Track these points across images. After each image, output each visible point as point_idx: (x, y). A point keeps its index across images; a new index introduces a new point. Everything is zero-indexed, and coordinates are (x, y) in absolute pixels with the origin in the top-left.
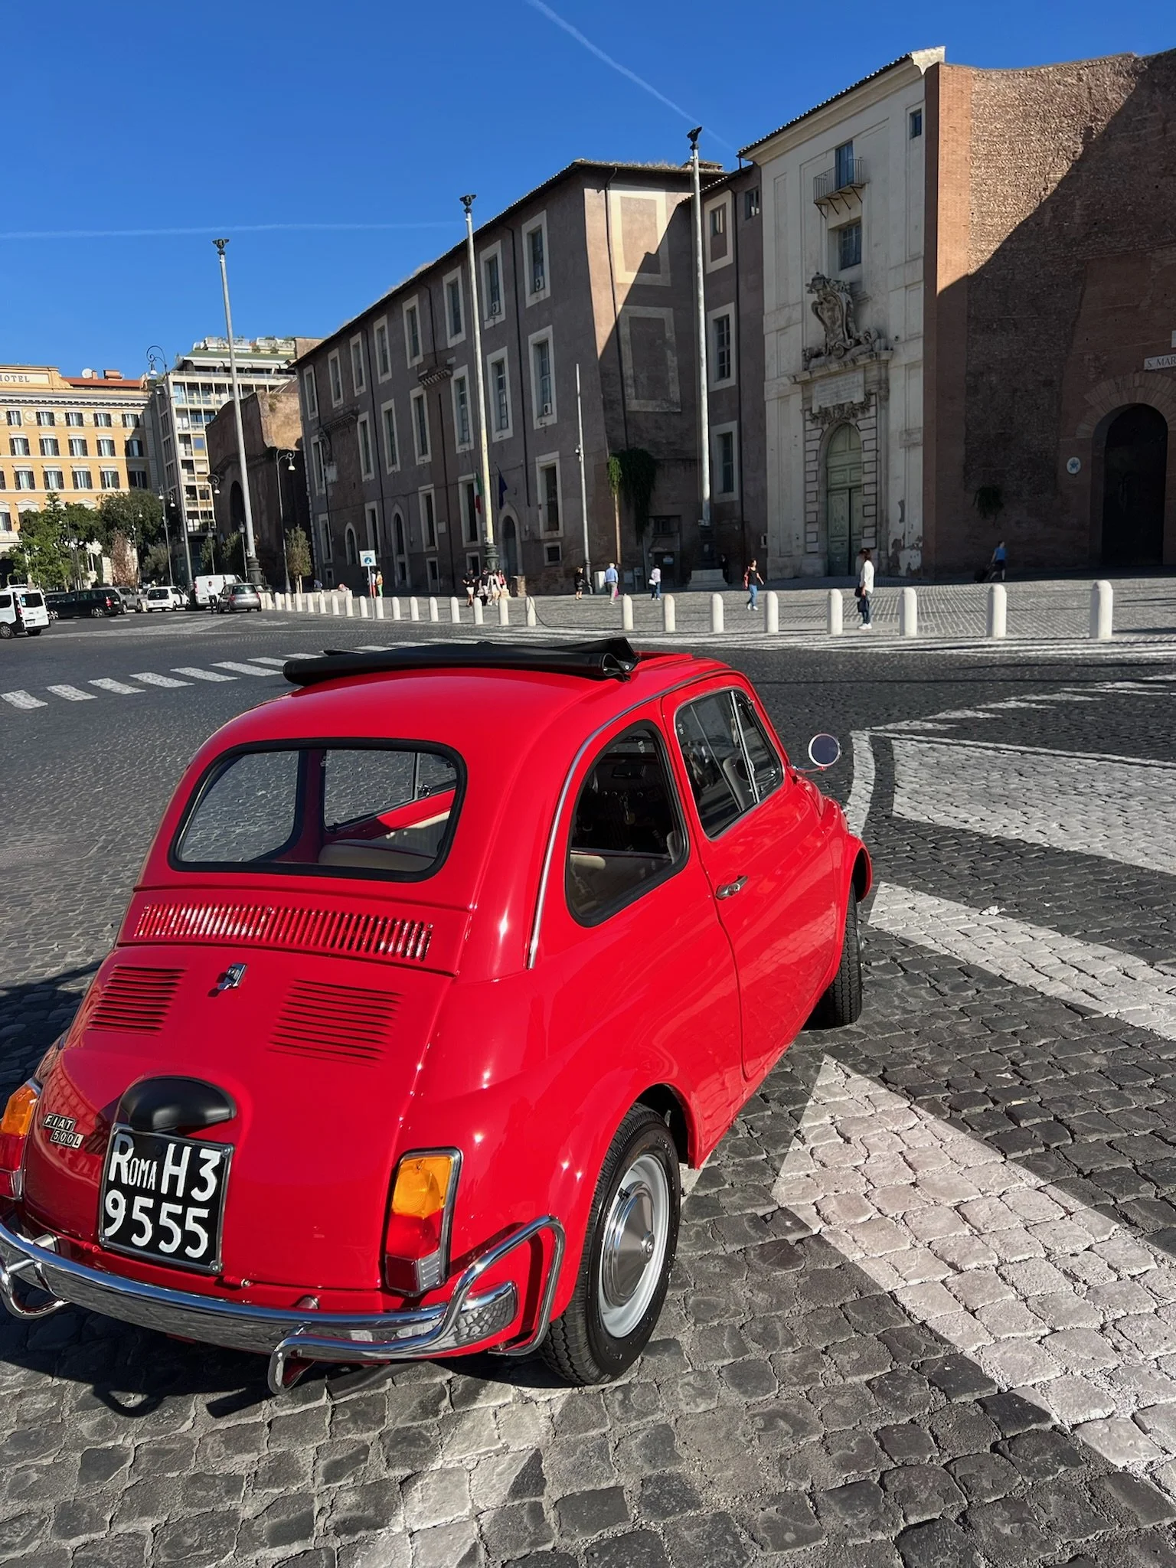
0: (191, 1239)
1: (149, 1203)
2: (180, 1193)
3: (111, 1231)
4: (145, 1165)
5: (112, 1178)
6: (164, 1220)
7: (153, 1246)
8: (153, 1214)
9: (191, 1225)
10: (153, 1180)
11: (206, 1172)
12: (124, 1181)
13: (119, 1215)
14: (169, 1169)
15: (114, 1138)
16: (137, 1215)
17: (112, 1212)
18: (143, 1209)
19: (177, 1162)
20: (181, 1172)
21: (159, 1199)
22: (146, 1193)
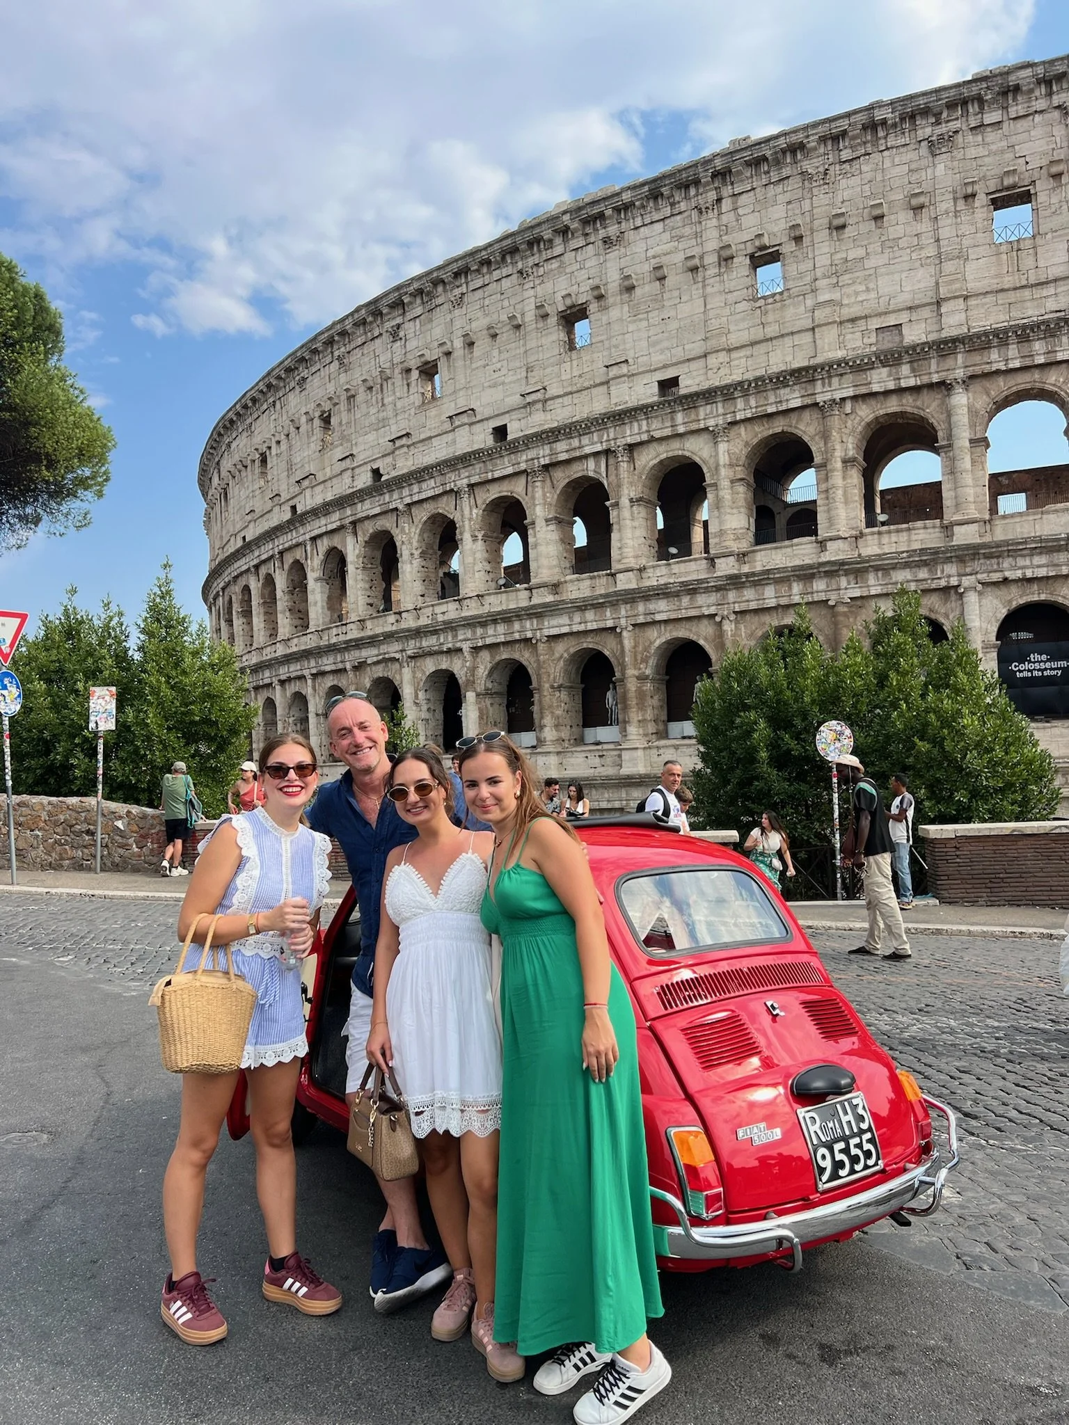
0: (868, 1154)
1: (842, 1145)
2: (855, 1130)
3: (825, 1178)
4: (830, 1125)
5: (815, 1142)
6: (854, 1151)
7: (853, 1172)
8: (846, 1151)
9: (867, 1146)
10: (839, 1131)
11: (861, 1111)
12: (824, 1140)
13: (827, 1164)
14: (844, 1119)
15: (804, 1118)
16: (839, 1157)
17: (822, 1164)
18: (841, 1151)
19: (846, 1113)
20: (850, 1117)
21: (845, 1139)
22: (837, 1141)
